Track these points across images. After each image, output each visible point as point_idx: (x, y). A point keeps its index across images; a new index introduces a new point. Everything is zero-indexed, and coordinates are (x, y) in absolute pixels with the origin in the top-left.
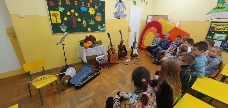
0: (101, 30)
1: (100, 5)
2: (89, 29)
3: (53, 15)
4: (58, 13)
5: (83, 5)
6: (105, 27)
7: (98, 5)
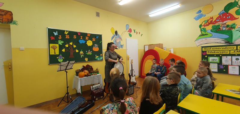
1: (97, 38)
2: (86, 59)
3: (52, 47)
4: (57, 45)
5: (81, 38)
6: (102, 56)
7: (96, 37)
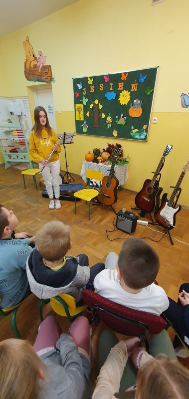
0: (137, 137)
2: (115, 133)
3: (77, 109)
4: (82, 106)
5: (111, 89)
6: (146, 130)
